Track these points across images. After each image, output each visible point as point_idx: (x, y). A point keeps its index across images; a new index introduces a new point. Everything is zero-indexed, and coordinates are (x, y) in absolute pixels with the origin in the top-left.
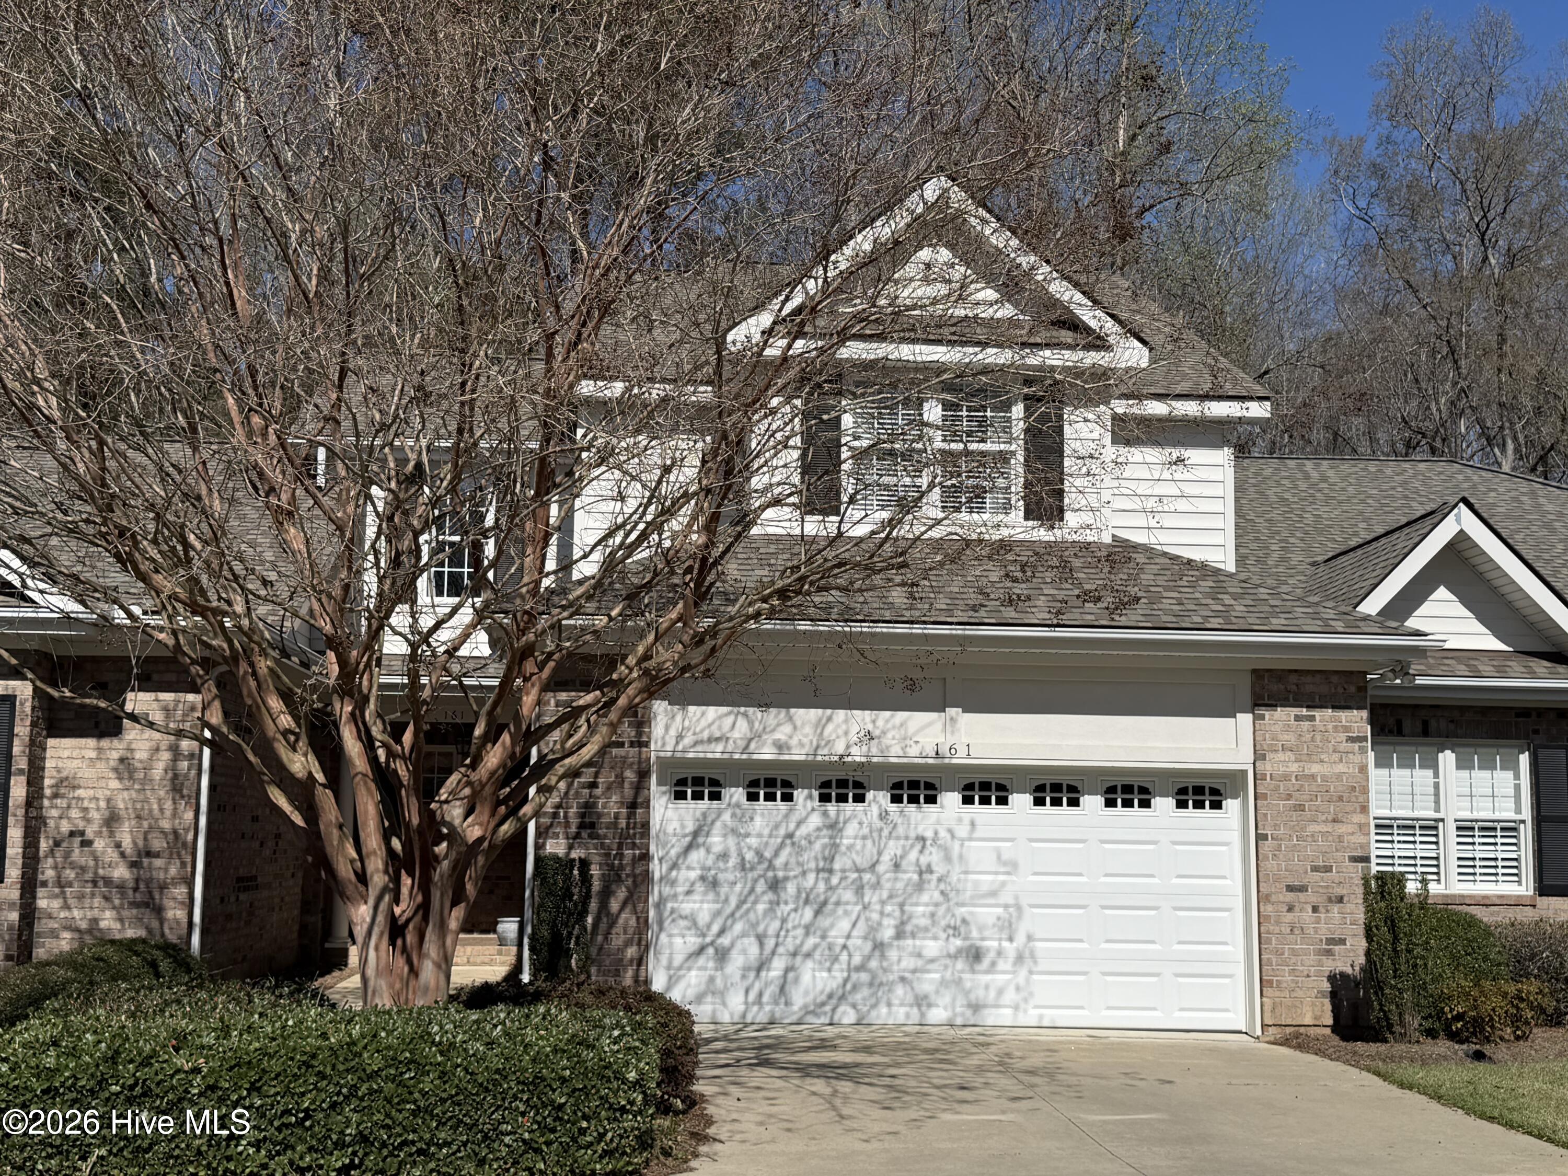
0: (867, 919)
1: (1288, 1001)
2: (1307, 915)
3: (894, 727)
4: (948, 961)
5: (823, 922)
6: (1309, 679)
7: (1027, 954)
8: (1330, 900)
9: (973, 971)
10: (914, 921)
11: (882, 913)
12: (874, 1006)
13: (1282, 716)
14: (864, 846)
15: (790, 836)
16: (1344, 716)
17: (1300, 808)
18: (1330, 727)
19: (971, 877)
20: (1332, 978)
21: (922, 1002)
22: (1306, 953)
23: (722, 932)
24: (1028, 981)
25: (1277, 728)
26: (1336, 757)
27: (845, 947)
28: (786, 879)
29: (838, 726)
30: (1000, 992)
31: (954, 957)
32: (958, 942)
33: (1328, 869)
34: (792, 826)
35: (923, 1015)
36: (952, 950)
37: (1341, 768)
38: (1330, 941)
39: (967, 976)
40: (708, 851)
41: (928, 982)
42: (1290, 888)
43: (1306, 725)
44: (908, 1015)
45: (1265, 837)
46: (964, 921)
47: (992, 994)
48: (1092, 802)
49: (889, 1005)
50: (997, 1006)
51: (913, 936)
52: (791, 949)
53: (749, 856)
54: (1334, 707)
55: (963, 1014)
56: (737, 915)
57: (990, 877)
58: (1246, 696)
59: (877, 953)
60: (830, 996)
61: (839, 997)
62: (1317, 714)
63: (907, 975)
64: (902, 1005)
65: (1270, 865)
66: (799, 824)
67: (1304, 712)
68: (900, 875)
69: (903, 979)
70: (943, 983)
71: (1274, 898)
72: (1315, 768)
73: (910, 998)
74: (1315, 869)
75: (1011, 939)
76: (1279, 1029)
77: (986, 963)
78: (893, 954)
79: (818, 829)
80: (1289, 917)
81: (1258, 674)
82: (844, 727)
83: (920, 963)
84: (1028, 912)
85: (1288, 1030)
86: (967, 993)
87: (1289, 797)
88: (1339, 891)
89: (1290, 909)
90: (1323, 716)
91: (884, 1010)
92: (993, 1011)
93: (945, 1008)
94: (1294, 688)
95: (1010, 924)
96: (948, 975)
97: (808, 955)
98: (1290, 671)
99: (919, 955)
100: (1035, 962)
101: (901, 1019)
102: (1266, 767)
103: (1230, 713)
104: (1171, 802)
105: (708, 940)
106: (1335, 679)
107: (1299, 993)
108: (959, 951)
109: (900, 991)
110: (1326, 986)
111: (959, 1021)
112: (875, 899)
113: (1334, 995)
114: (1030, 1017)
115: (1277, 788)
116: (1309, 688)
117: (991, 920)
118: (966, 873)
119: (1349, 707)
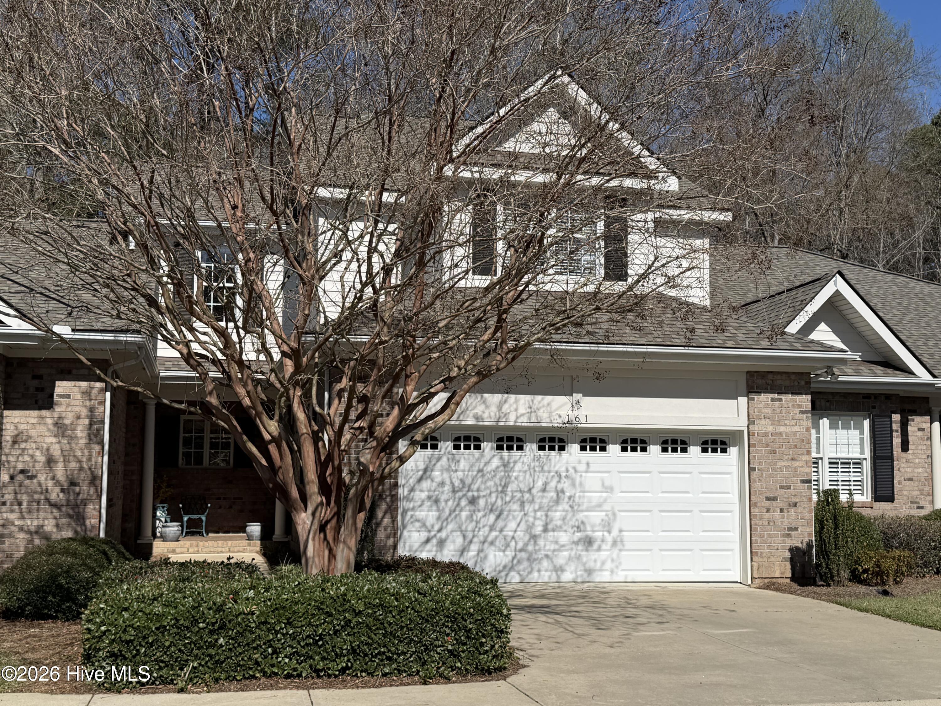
0: (527, 521)
1: (766, 564)
2: (777, 514)
3: (543, 406)
4: (573, 546)
5: (500, 524)
6: (779, 377)
7: (619, 539)
8: (790, 505)
9: (587, 550)
10: (554, 523)
11: (535, 518)
12: (530, 573)
13: (764, 399)
14: (525, 477)
15: (480, 471)
16: (798, 398)
17: (774, 452)
18: (790, 404)
19: (587, 494)
20: (791, 550)
21: (559, 570)
22: (776, 536)
23: (440, 530)
24: (618, 556)
25: (761, 405)
26: (793, 422)
27: (513, 538)
28: (479, 497)
29: (511, 406)
30: (603, 563)
31: (576, 543)
32: (579, 534)
33: (789, 487)
34: (482, 465)
35: (558, 577)
36: (576, 539)
37: (796, 429)
38: (790, 529)
39: (584, 553)
40: (432, 481)
41: (562, 558)
42: (768, 499)
43: (777, 403)
44: (550, 577)
45: (754, 469)
46: (583, 522)
47: (599, 564)
48: (654, 449)
49: (539, 571)
50: (601, 570)
51: (553, 530)
52: (482, 539)
53: (457, 483)
54: (792, 394)
55: (582, 576)
56: (449, 520)
57: (599, 494)
58: (743, 386)
59: (532, 542)
60: (505, 567)
61: (510, 568)
62: (783, 397)
63: (549, 553)
64: (546, 571)
65: (757, 485)
66: (486, 464)
67: (776, 396)
68: (545, 494)
69: (547, 556)
70: (570, 559)
71: (759, 505)
72: (782, 429)
73: (551, 567)
74: (782, 487)
75: (609, 532)
76: (761, 580)
77: (595, 546)
78: (541, 542)
79: (498, 467)
80: (767, 515)
81: (751, 374)
82: (515, 406)
83: (557, 547)
84: (619, 514)
85: (766, 581)
86: (584, 564)
87: (767, 446)
88: (794, 500)
89: (768, 511)
90: (787, 398)
91: (536, 574)
92: (599, 573)
93: (571, 573)
94: (770, 382)
95: (609, 524)
96: (573, 553)
97: (492, 543)
98: (768, 372)
99: (556, 542)
100: (623, 545)
101: (546, 579)
102: (755, 428)
103: (734, 397)
104: (698, 449)
105: (433, 533)
106: (793, 377)
107: (772, 559)
108: (580, 540)
109: (545, 563)
110: (788, 554)
111: (579, 580)
112: (531, 509)
113: (792, 560)
114: (620, 576)
115: (761, 441)
116: (779, 382)
117: (598, 521)
118: (584, 492)
119: (801, 394)
